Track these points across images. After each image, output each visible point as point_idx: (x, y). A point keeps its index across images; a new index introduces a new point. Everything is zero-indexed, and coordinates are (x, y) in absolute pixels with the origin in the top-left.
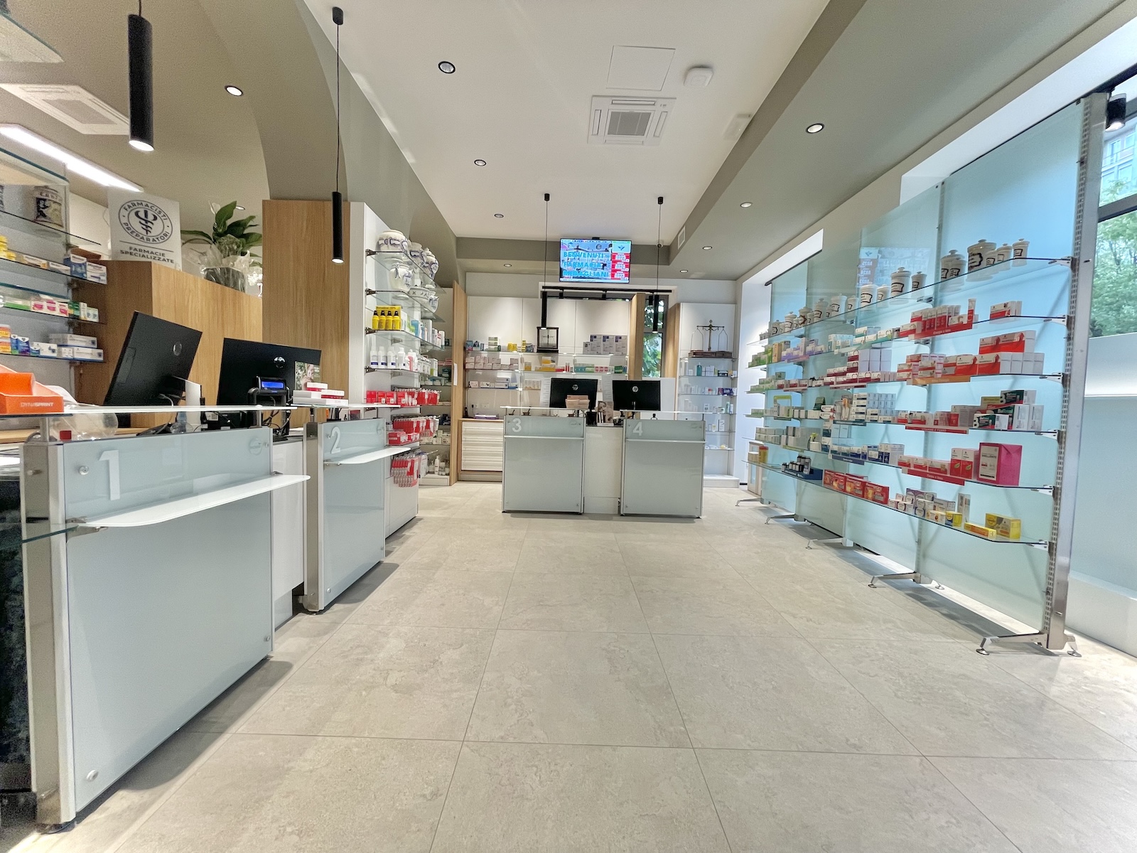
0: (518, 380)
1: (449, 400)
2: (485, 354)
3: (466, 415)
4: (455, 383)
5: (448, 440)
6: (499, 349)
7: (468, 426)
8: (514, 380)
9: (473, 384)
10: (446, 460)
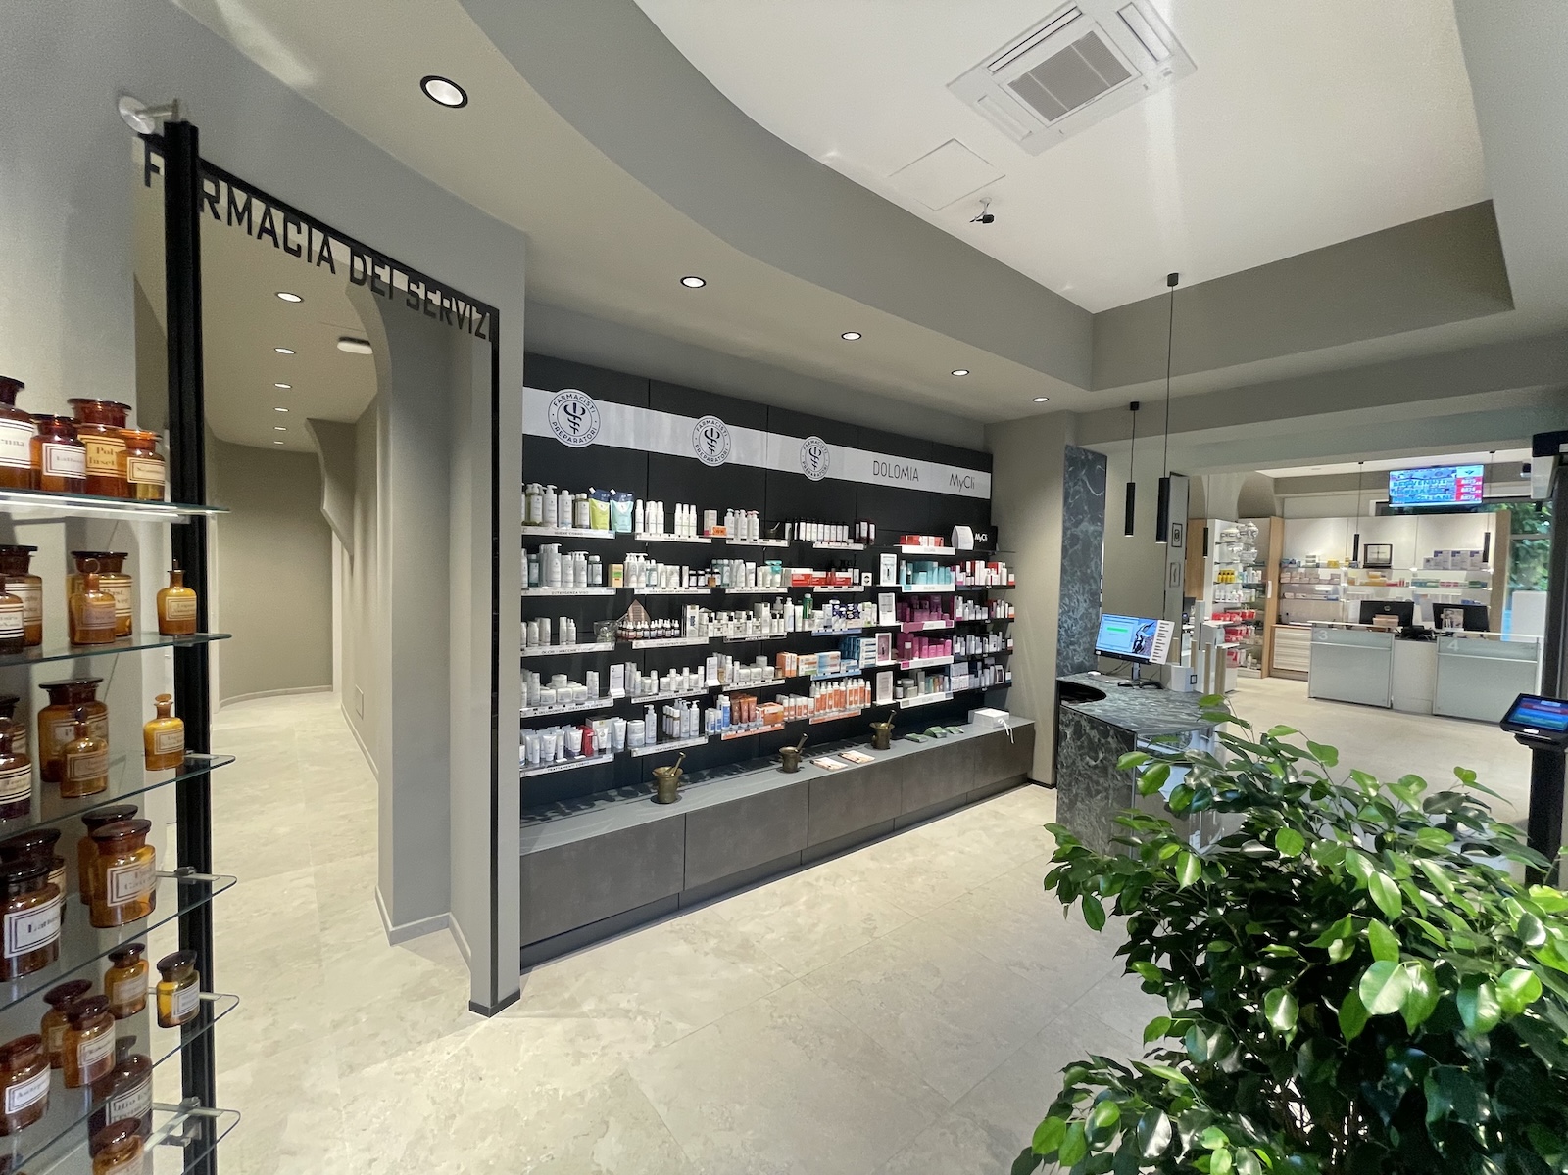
0: (1341, 593)
1: (1263, 610)
2: (1302, 570)
3: (1279, 621)
4: (1269, 596)
5: (1261, 642)
6: (1318, 566)
7: (1280, 631)
8: (1336, 592)
9: (1288, 595)
10: (1258, 657)
